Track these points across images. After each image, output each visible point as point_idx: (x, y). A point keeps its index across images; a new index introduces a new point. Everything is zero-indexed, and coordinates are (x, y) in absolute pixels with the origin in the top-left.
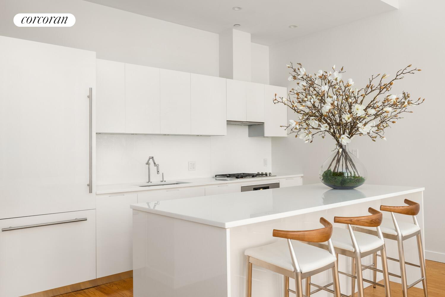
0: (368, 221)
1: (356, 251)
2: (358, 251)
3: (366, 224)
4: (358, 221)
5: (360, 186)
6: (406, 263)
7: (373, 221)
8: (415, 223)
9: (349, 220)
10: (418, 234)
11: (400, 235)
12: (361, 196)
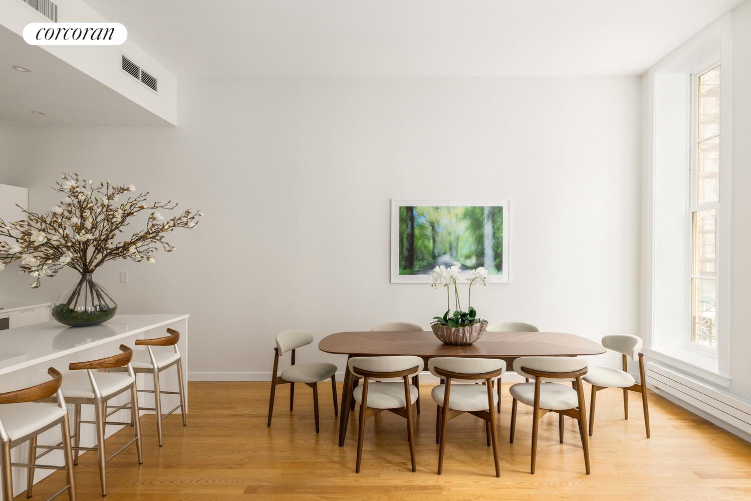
0: (112, 362)
1: (96, 396)
2: (99, 396)
3: (111, 365)
4: (101, 363)
5: (108, 319)
6: (161, 392)
7: (120, 360)
8: (176, 352)
9: (89, 365)
10: (178, 362)
11: (156, 367)
12: (112, 334)
